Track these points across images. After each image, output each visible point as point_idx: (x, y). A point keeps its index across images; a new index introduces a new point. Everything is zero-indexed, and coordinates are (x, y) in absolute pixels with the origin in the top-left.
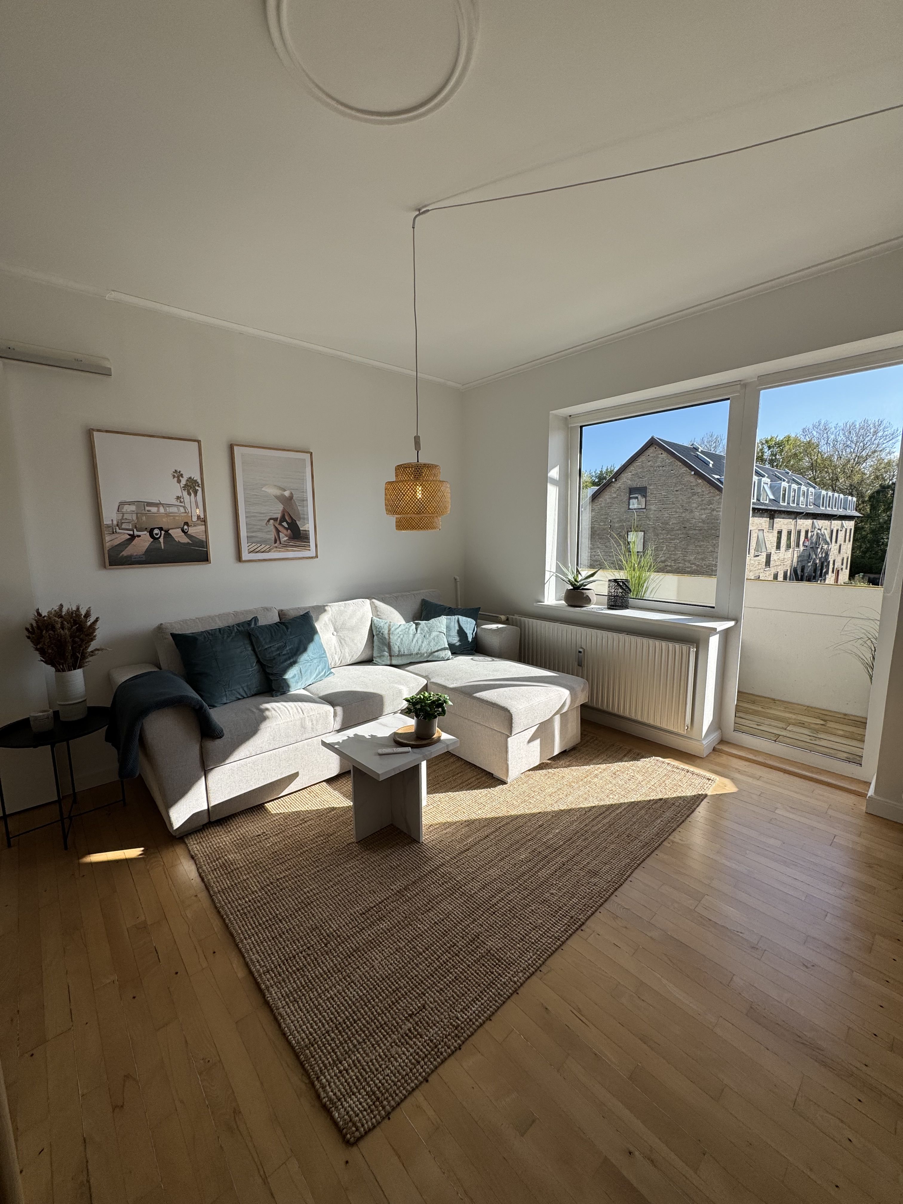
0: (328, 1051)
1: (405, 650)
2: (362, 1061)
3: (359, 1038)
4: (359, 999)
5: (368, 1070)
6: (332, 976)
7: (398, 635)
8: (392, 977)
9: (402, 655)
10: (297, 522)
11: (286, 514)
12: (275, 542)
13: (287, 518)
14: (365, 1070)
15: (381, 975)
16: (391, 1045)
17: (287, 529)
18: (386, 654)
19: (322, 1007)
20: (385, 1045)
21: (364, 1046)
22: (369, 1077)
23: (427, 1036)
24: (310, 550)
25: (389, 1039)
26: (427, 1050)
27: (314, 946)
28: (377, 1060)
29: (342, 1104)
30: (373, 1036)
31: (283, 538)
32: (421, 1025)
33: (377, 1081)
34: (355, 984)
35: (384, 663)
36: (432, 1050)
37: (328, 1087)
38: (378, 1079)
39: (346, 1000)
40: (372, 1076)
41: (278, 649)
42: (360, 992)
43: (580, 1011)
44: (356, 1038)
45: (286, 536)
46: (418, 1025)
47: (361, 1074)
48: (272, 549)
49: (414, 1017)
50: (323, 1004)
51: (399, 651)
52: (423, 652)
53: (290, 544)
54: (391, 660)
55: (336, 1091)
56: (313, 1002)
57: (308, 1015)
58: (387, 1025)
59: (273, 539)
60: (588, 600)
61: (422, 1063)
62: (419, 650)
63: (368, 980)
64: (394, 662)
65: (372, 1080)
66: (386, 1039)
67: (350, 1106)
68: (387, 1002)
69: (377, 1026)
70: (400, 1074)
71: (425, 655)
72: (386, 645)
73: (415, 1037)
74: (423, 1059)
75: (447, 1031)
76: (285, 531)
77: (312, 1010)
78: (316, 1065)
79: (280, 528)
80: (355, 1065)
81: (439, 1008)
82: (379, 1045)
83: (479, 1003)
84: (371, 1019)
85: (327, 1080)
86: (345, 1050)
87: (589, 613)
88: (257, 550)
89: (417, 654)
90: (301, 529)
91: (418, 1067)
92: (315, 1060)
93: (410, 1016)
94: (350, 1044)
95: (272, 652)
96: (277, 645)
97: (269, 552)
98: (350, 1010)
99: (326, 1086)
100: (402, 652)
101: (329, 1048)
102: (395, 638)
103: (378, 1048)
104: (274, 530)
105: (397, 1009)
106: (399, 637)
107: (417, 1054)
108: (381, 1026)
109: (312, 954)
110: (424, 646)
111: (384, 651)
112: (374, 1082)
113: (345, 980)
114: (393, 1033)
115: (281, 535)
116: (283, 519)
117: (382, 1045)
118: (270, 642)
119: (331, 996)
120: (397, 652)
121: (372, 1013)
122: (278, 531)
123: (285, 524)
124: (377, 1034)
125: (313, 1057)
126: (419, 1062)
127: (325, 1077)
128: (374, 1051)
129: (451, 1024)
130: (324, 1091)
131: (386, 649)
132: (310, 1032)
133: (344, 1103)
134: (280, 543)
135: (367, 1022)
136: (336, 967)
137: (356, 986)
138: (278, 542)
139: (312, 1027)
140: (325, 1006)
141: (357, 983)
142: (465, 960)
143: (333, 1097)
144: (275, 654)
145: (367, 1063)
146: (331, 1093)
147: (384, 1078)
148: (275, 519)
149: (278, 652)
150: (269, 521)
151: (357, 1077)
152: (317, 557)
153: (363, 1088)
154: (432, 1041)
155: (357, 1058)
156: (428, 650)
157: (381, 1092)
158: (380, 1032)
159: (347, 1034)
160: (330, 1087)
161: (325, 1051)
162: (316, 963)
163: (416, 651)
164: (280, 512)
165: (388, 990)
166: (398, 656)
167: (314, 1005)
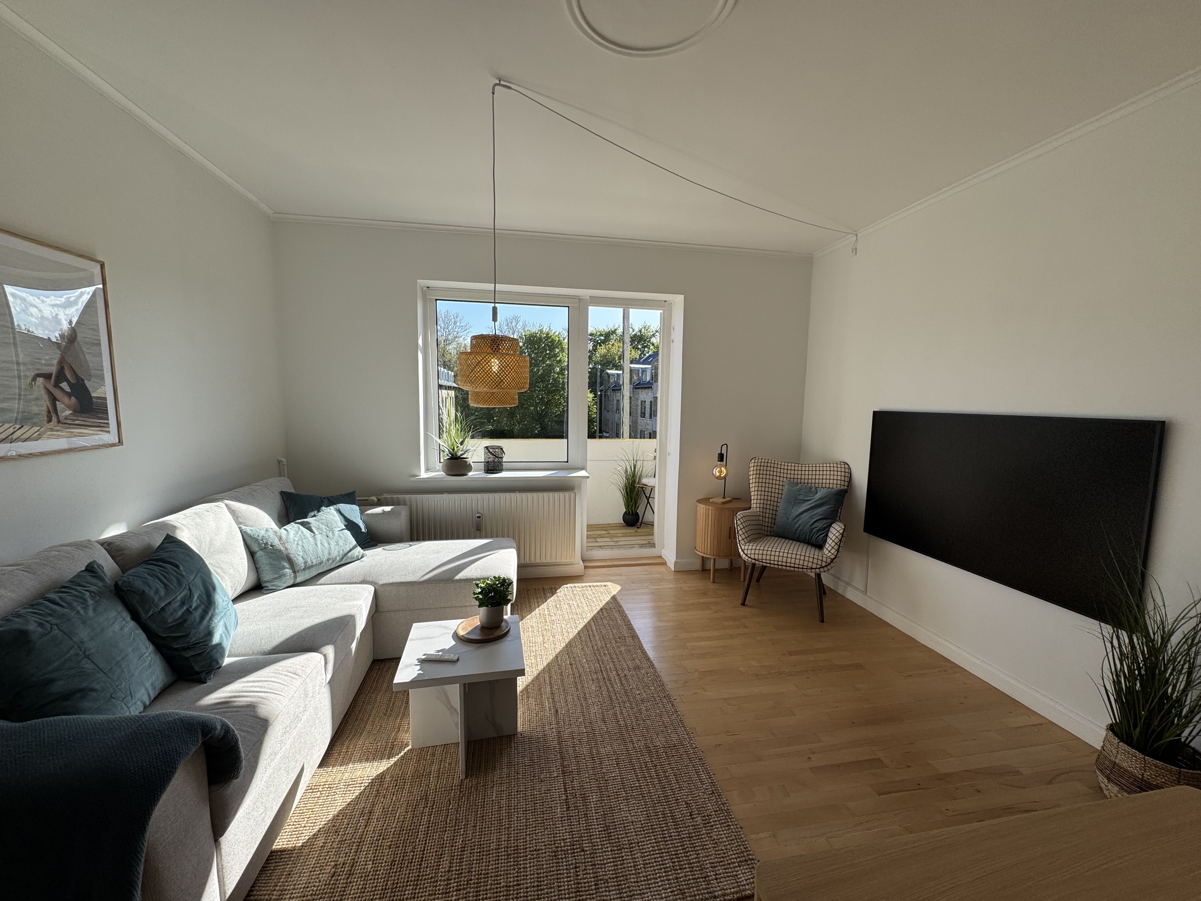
0: (694, 883)
1: (312, 559)
2: (714, 861)
3: (693, 857)
4: (658, 844)
5: (722, 859)
6: (622, 857)
7: (296, 542)
8: (650, 813)
9: (310, 567)
10: (86, 382)
11: (66, 368)
12: (50, 420)
13: (68, 375)
14: (721, 862)
15: (644, 820)
16: (708, 837)
17: (69, 395)
18: (288, 571)
19: (650, 875)
20: (707, 841)
21: (701, 855)
22: (727, 861)
23: (712, 812)
24: (109, 432)
25: (703, 836)
26: (722, 817)
27: (577, 861)
28: (717, 851)
29: (742, 886)
30: (696, 846)
31: (63, 412)
32: (702, 812)
33: (733, 856)
34: (641, 842)
35: (286, 585)
36: (724, 813)
37: (726, 891)
38: (731, 855)
39: (653, 854)
40: (728, 858)
41: (183, 603)
42: (651, 842)
43: (729, 732)
44: (692, 859)
45: (69, 407)
46: (701, 814)
47: (723, 865)
48: (45, 433)
49: (694, 813)
50: (648, 873)
51: (306, 562)
52: (334, 556)
53: (77, 422)
54: (295, 577)
55: (731, 886)
56: (641, 881)
57: (652, 889)
58: (692, 833)
59: (45, 413)
60: (469, 468)
61: (730, 823)
62: (329, 554)
63: (644, 831)
64: (299, 580)
65: (730, 859)
66: (702, 838)
67: (746, 880)
68: (671, 825)
69: (689, 841)
70: (733, 840)
71: (338, 558)
72: (283, 559)
73: (709, 819)
74: (728, 822)
75: (713, 799)
76: (66, 400)
77: (649, 885)
78: (704, 895)
79: (57, 393)
80: (714, 867)
81: (694, 796)
82: (705, 845)
83: (702, 773)
84: (680, 842)
85: (720, 890)
86: (699, 870)
87: (474, 479)
88: (15, 436)
89: (328, 560)
90: (93, 395)
91: (732, 827)
92: (699, 895)
93: (691, 815)
94: (696, 865)
95: (175, 610)
96: (179, 598)
97: (36, 439)
98: (664, 855)
99: (725, 893)
100: (310, 563)
101: (692, 881)
102: (294, 546)
103: (707, 847)
104: (45, 397)
105: (681, 821)
106: (298, 544)
107: (722, 823)
108: (690, 837)
109: (586, 866)
110: (332, 547)
111: (284, 568)
112: (733, 858)
113: (633, 848)
114: (700, 832)
115: (59, 405)
116: (60, 376)
117: (706, 843)
118: (167, 594)
119: (644, 865)
120: (303, 565)
121: (676, 839)
122: (54, 400)
123: (64, 385)
124: (695, 843)
125: (695, 896)
126: (729, 826)
127: (717, 891)
128: (709, 850)
129: (709, 794)
130: (728, 895)
131: (286, 565)
132: (671, 892)
133: (742, 883)
134: (59, 422)
135: (681, 846)
136: (614, 850)
137: (644, 841)
138: (54, 419)
139: (666, 889)
140: (651, 873)
141: (642, 840)
142: (663, 763)
143: (735, 889)
144: (180, 613)
145: (717, 858)
146: (732, 890)
147: (732, 851)
148: (47, 376)
149: (185, 608)
150: (34, 379)
151: (725, 869)
152: (120, 442)
153: (734, 867)
154: (717, 811)
155: (710, 863)
156: (339, 552)
157: (742, 857)
158: (694, 840)
159: (685, 864)
160: (727, 889)
161: (694, 885)
162: (600, 866)
163: (326, 557)
164: (55, 362)
165: (661, 821)
166: (304, 569)
167: (645, 881)
